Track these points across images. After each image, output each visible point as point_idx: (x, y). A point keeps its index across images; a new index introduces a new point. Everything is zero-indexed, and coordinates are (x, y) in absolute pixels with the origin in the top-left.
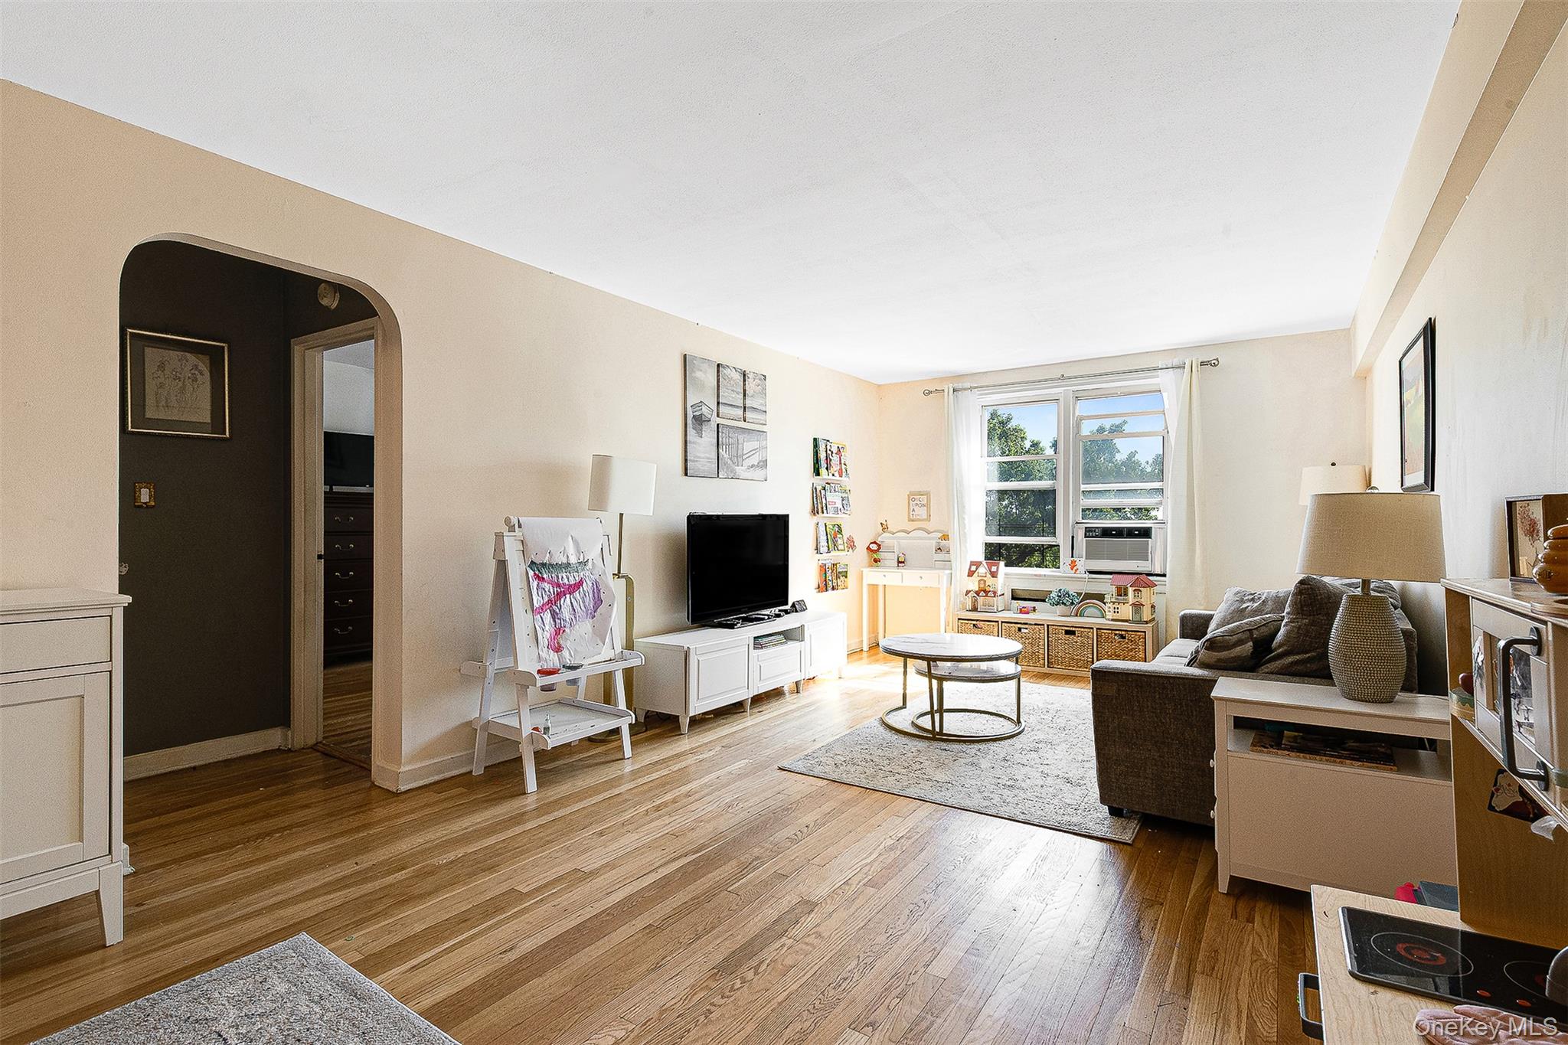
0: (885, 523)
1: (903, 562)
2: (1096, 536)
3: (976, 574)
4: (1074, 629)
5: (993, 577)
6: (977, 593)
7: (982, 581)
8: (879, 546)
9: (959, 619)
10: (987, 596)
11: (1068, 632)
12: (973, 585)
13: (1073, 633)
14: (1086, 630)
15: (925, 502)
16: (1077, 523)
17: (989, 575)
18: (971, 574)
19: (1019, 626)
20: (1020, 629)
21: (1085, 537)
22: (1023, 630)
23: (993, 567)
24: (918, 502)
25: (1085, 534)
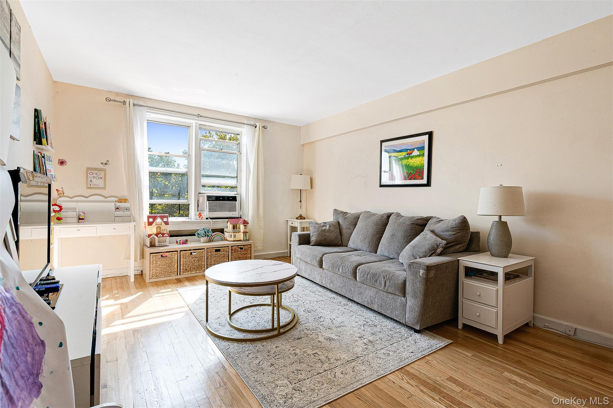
0: (61, 190)
1: (83, 219)
2: (213, 200)
3: (154, 224)
4: (220, 248)
5: (166, 224)
6: (157, 235)
7: (159, 228)
8: (60, 207)
9: (150, 253)
10: (163, 236)
11: (216, 251)
12: (153, 230)
13: (219, 250)
14: (226, 248)
15: (102, 176)
16: (200, 193)
17: (163, 224)
18: (150, 224)
19: (191, 251)
20: (191, 254)
21: (208, 201)
22: (193, 254)
23: (164, 219)
24: (96, 176)
25: (208, 199)
